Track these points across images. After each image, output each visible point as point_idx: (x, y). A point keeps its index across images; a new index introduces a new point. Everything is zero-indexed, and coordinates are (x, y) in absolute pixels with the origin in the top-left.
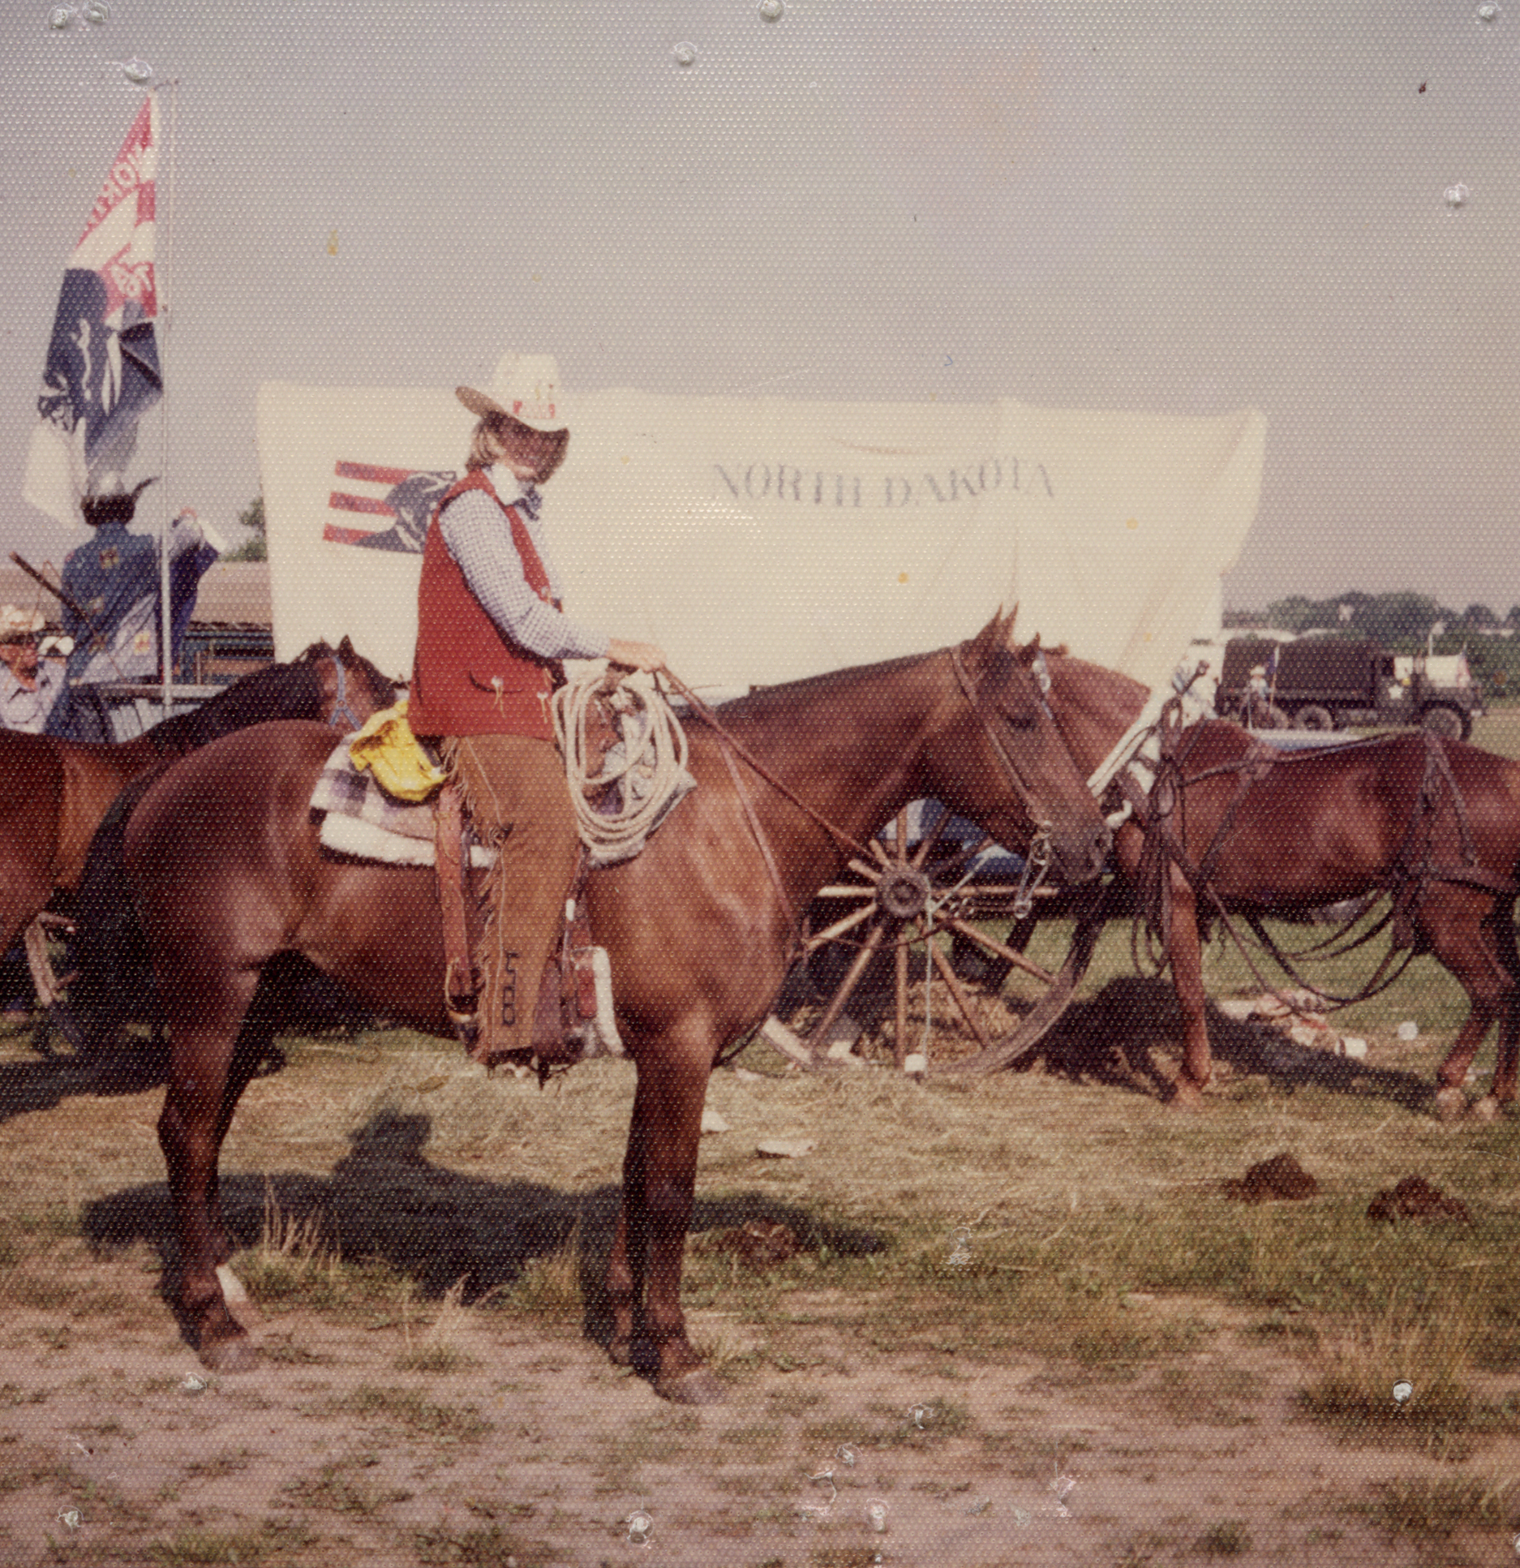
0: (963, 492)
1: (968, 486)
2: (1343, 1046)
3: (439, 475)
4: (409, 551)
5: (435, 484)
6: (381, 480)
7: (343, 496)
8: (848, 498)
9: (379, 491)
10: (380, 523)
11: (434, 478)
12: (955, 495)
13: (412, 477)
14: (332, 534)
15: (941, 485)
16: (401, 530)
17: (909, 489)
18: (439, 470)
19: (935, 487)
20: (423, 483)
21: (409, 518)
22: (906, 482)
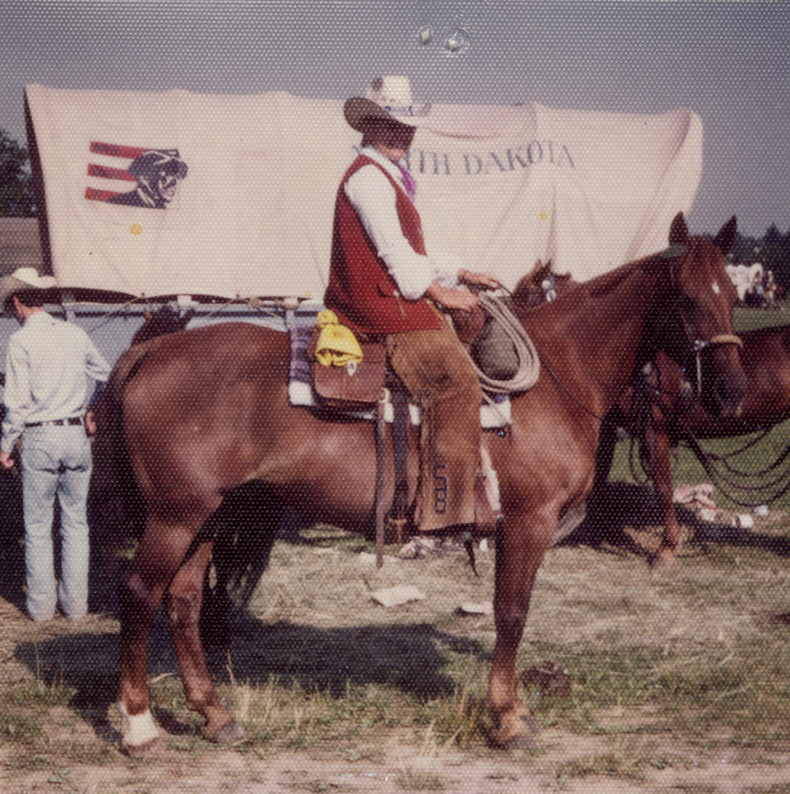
0: (516, 164)
1: (521, 162)
2: (738, 520)
3: (165, 152)
4: (147, 207)
5: (162, 158)
6: (123, 156)
7: (97, 167)
8: (441, 168)
9: (123, 164)
10: (125, 187)
11: (161, 154)
12: (512, 167)
13: (147, 153)
14: (92, 194)
15: (502, 160)
16: (140, 192)
17: (479, 162)
18: (164, 149)
19: (498, 162)
20: (154, 158)
21: (145, 183)
22: (477, 157)
